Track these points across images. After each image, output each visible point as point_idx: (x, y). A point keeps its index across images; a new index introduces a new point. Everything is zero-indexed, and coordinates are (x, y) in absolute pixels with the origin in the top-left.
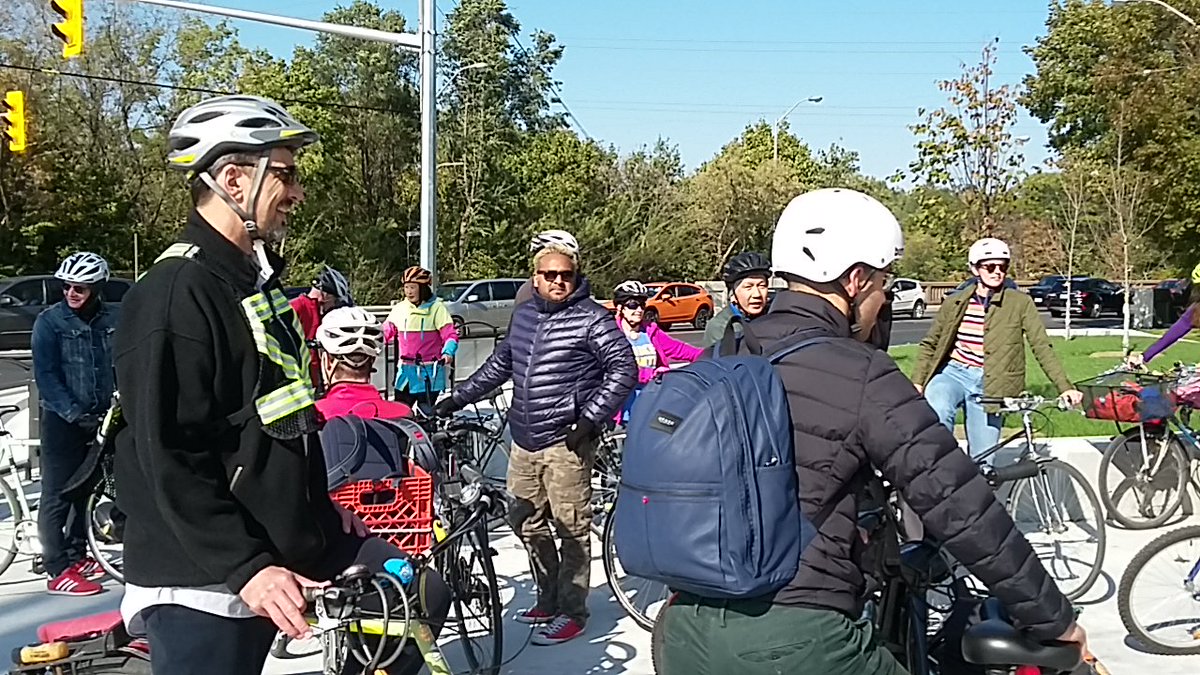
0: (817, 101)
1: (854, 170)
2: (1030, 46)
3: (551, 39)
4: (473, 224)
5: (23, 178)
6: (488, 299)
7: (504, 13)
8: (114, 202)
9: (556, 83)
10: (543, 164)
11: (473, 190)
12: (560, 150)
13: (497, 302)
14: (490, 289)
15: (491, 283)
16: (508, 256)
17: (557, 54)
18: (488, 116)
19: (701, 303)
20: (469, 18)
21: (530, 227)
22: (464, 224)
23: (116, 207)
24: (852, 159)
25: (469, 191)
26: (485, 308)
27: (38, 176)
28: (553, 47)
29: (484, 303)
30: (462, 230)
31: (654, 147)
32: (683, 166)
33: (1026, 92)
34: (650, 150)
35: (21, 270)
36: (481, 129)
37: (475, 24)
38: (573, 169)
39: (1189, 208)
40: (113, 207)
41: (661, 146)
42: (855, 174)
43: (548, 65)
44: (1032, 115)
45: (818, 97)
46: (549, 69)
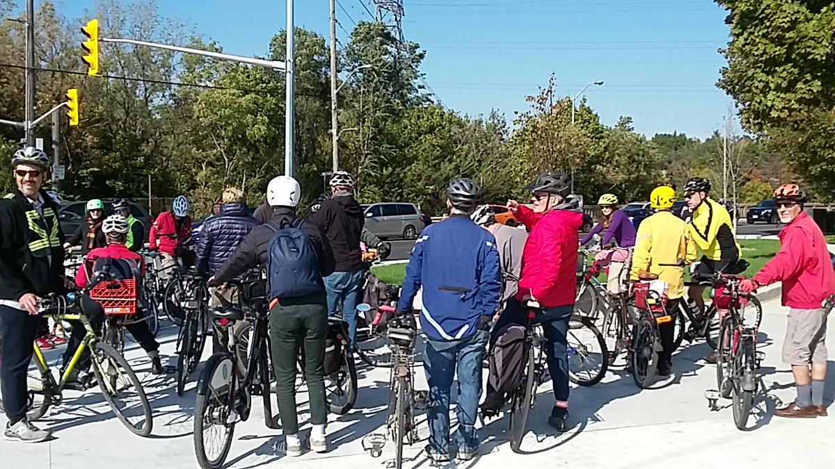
0: (600, 84)
1: (630, 130)
2: (723, 49)
3: (417, 47)
4: (366, 168)
5: (80, 141)
6: (379, 215)
7: (385, 31)
8: (142, 156)
9: (422, 75)
10: (419, 127)
11: (366, 146)
12: (430, 118)
13: (385, 217)
14: (381, 209)
15: (382, 205)
16: (390, 189)
17: (421, 56)
18: (376, 99)
19: (508, 218)
20: (363, 35)
21: (406, 170)
22: (360, 167)
23: (144, 159)
24: (628, 122)
25: (364, 147)
26: (377, 221)
27: (90, 139)
28: (418, 51)
29: (377, 218)
30: (359, 171)
31: (489, 116)
32: (509, 128)
33: (722, 79)
34: (486, 118)
35: (78, 197)
36: (371, 106)
37: (368, 39)
38: (440, 129)
39: (823, 155)
40: (141, 159)
41: (493, 116)
42: (630, 132)
43: (416, 64)
44: (727, 94)
45: (600, 82)
46: (416, 66)
